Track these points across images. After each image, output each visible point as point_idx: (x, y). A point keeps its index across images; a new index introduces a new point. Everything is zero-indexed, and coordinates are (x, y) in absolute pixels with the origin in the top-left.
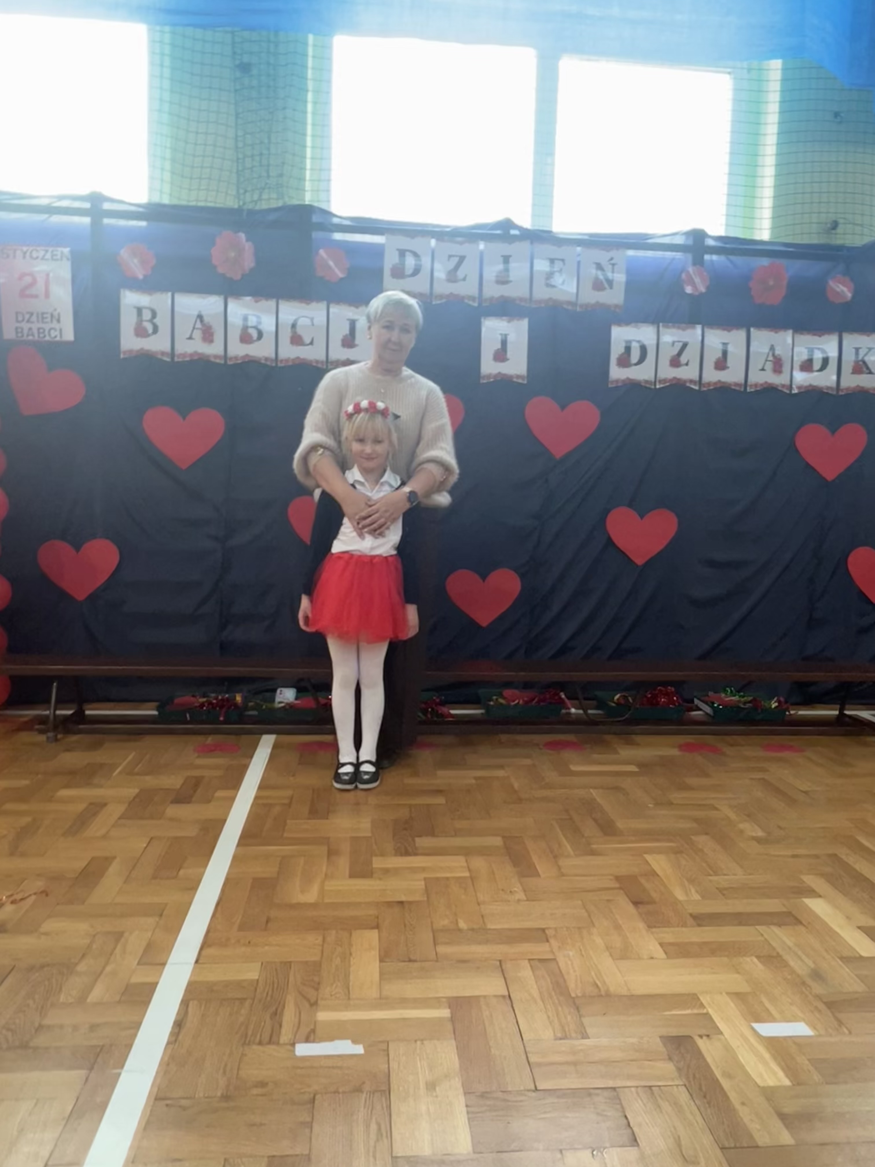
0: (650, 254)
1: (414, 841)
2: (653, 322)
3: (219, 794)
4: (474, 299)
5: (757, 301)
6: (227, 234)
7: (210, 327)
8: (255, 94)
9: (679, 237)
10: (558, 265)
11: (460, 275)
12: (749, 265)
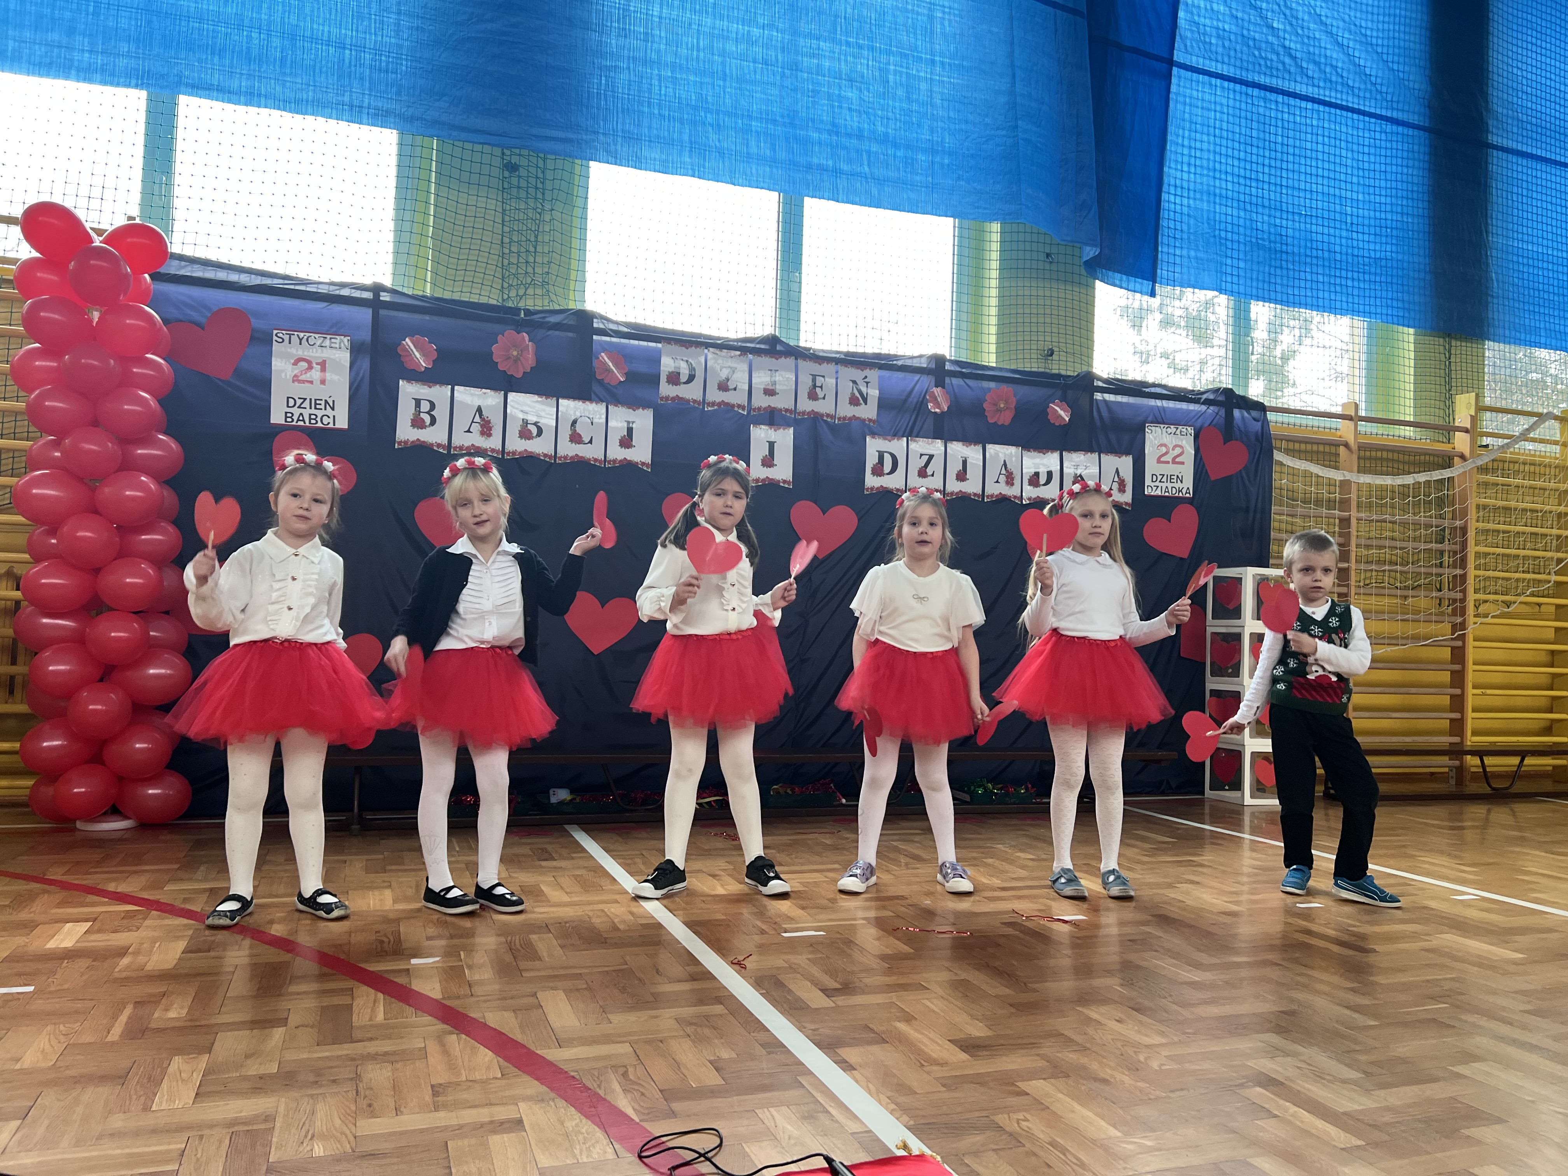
2: (903, 436)
4: (743, 408)
5: (991, 421)
6: (510, 333)
7: (489, 422)
8: (523, 194)
9: (923, 360)
10: (819, 381)
11: (731, 385)
12: (983, 389)
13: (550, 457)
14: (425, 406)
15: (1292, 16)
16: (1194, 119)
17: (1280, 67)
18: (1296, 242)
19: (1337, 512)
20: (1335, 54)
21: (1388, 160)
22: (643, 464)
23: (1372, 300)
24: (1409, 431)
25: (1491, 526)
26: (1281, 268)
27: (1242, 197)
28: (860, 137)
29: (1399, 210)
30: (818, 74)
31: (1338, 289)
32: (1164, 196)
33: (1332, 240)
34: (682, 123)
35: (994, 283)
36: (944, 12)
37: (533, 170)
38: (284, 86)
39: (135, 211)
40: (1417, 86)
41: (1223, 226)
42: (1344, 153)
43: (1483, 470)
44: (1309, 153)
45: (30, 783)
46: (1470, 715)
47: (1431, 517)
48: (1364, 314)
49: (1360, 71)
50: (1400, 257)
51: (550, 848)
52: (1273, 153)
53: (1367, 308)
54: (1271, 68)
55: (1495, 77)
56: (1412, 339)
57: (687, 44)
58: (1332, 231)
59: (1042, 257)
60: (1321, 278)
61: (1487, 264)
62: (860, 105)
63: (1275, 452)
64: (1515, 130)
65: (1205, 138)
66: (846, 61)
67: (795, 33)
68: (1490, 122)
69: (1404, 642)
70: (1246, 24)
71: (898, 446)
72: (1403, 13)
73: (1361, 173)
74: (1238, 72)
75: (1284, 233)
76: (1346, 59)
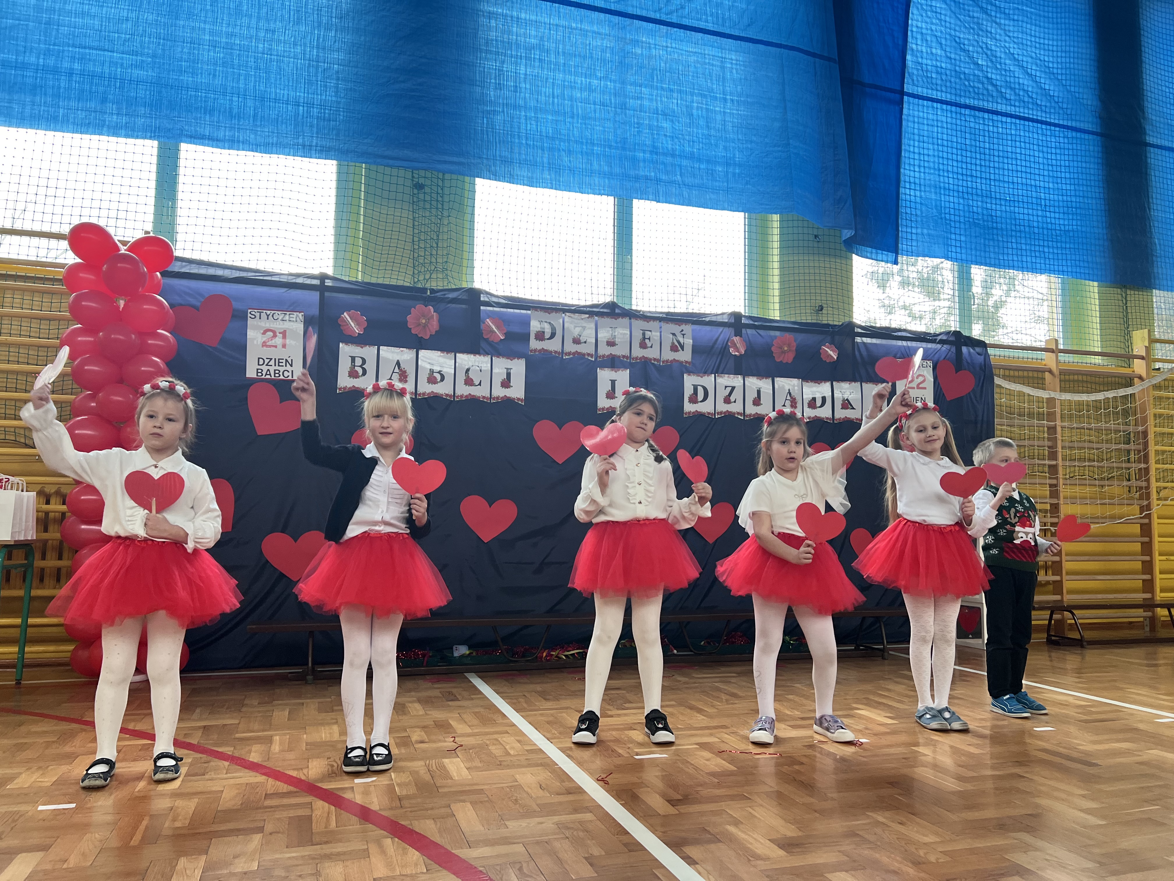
2: (711, 373)
3: (474, 697)
4: (592, 356)
5: (778, 360)
6: (420, 307)
7: (405, 372)
8: (428, 206)
9: (725, 316)
10: (648, 334)
11: (582, 339)
12: (770, 336)
13: (450, 396)
14: (359, 362)
15: (992, 55)
16: (922, 133)
17: (985, 92)
18: (1003, 221)
19: (1045, 422)
20: (1026, 82)
21: (1071, 158)
22: (519, 399)
23: (1064, 262)
24: (1098, 360)
25: (1166, 430)
26: (993, 240)
27: (961, 189)
28: (673, 155)
29: (1081, 194)
30: (641, 111)
31: (1037, 254)
32: (902, 190)
33: (1031, 218)
34: (543, 150)
35: (776, 258)
36: (732, 63)
37: (435, 188)
38: (256, 135)
39: (149, 227)
40: (1089, 103)
41: (947, 211)
42: (1036, 154)
43: (1157, 387)
44: (1010, 155)
45: (71, 648)
46: (1158, 576)
47: (1118, 424)
48: (1059, 272)
49: (1046, 93)
50: (1084, 229)
51: (454, 691)
52: (983, 156)
53: (1061, 268)
54: (978, 94)
55: (1149, 94)
56: (1096, 290)
57: (545, 93)
58: (1030, 212)
59: (812, 238)
60: (1024, 247)
61: (1151, 232)
62: (673, 132)
63: (995, 378)
64: (1166, 132)
65: (931, 146)
66: (661, 101)
67: (623, 83)
68: (1147, 127)
69: (1103, 521)
70: (958, 63)
71: (708, 381)
72: (1076, 49)
73: (1050, 168)
74: (953, 97)
75: (994, 214)
76: (1035, 85)
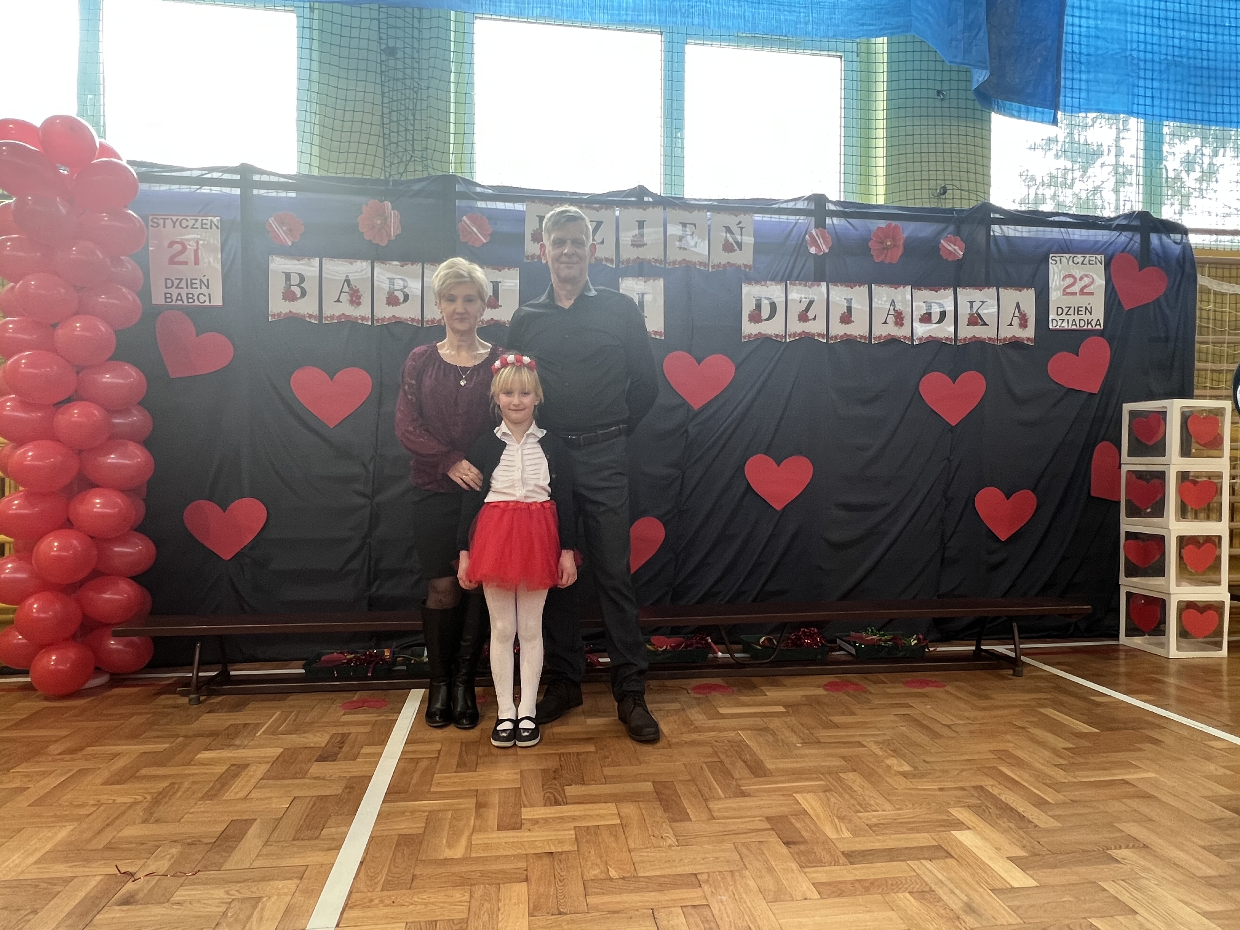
0: (775, 218)
1: (563, 790)
2: (781, 281)
3: (366, 750)
4: (611, 261)
5: (878, 260)
6: (373, 203)
7: (357, 291)
9: (803, 201)
12: (869, 227)
13: (417, 321)
14: (295, 280)
18: (1219, 57)
35: (882, 124)
37: (409, 52)
41: (1135, 45)
59: (933, 94)
63: (1199, 276)
71: (776, 291)
75: (1204, 48)
